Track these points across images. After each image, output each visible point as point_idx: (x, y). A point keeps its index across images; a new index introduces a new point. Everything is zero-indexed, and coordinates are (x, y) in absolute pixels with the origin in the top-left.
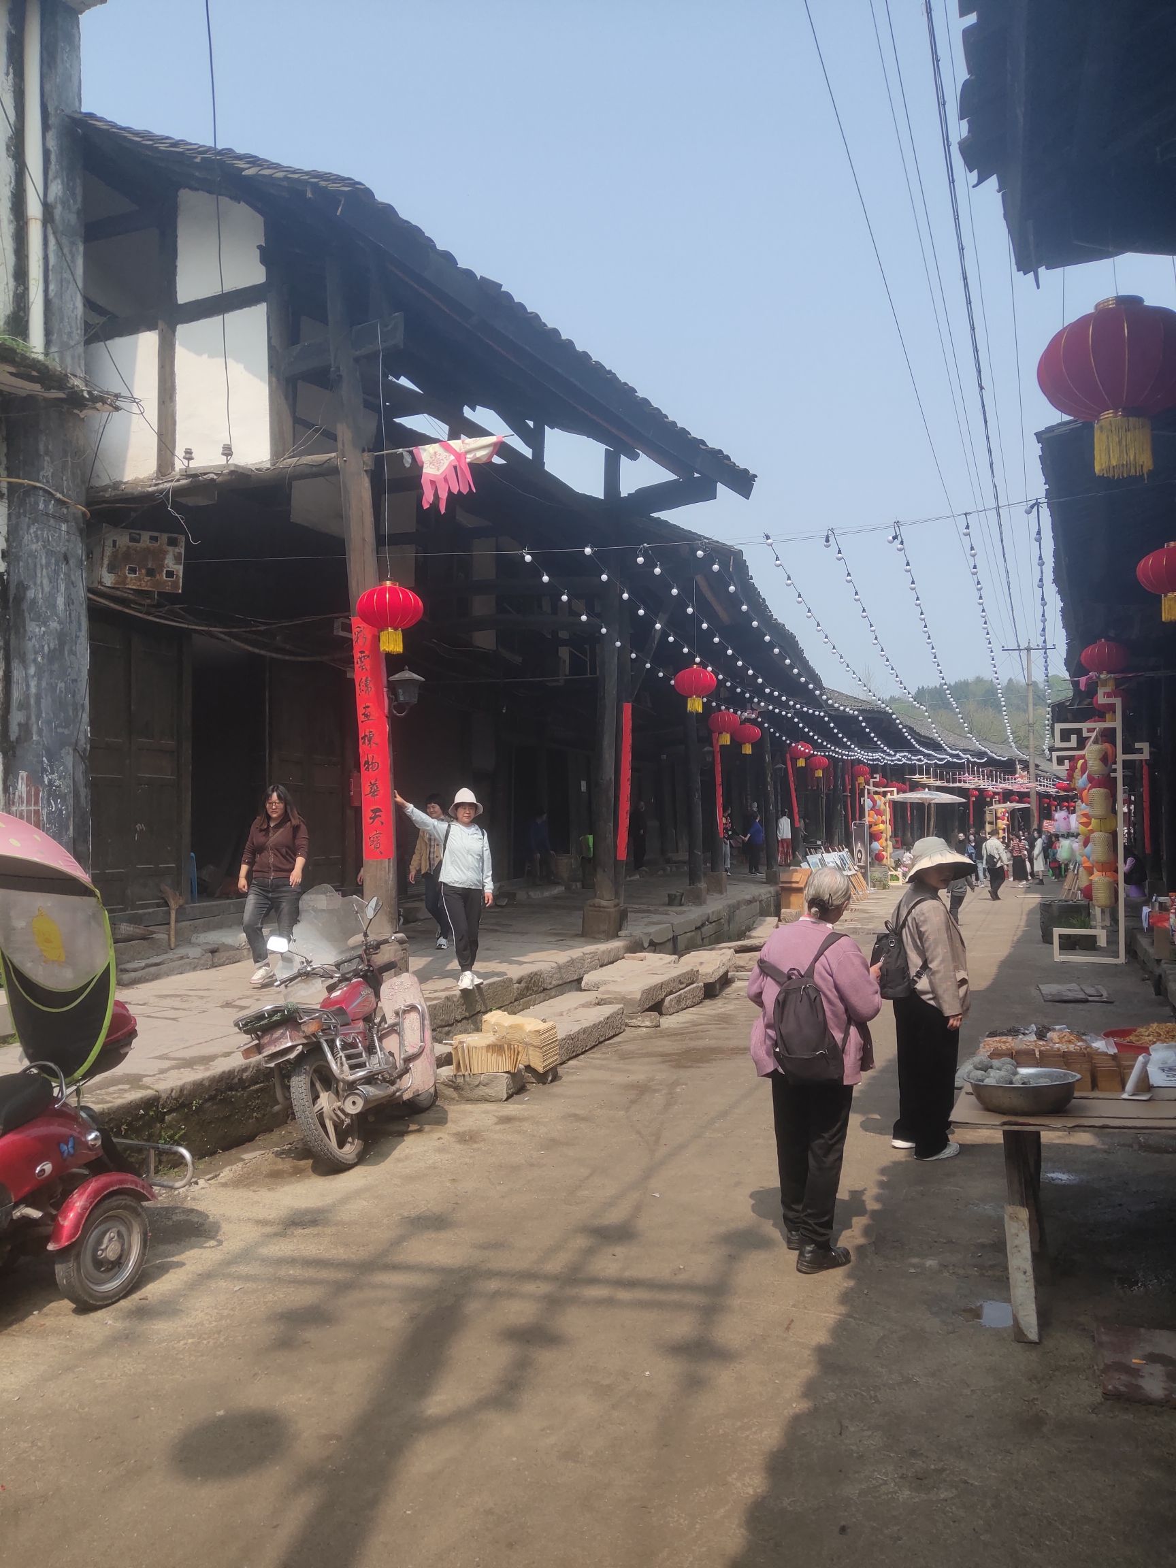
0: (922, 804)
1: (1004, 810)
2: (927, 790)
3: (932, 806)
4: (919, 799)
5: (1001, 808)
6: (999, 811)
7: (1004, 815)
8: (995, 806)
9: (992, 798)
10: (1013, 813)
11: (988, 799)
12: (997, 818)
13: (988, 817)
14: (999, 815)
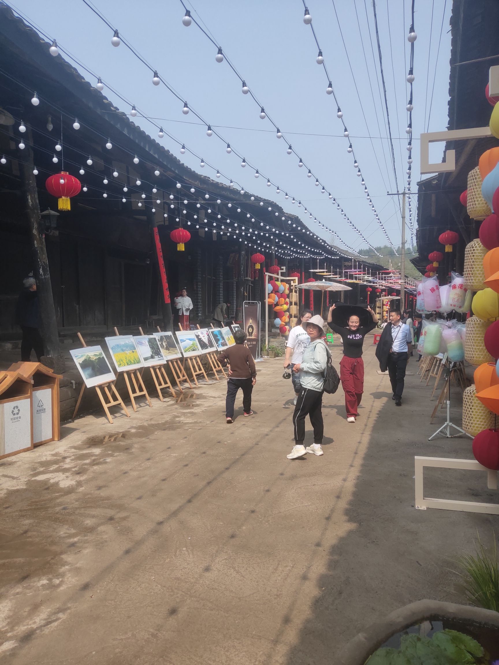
0: (321, 291)
1: (387, 300)
2: (324, 280)
3: (328, 293)
4: (317, 286)
5: (386, 299)
6: (385, 301)
7: (387, 303)
8: (382, 298)
9: (381, 292)
10: (392, 302)
11: (378, 294)
12: (383, 305)
13: (378, 304)
14: (384, 303)
